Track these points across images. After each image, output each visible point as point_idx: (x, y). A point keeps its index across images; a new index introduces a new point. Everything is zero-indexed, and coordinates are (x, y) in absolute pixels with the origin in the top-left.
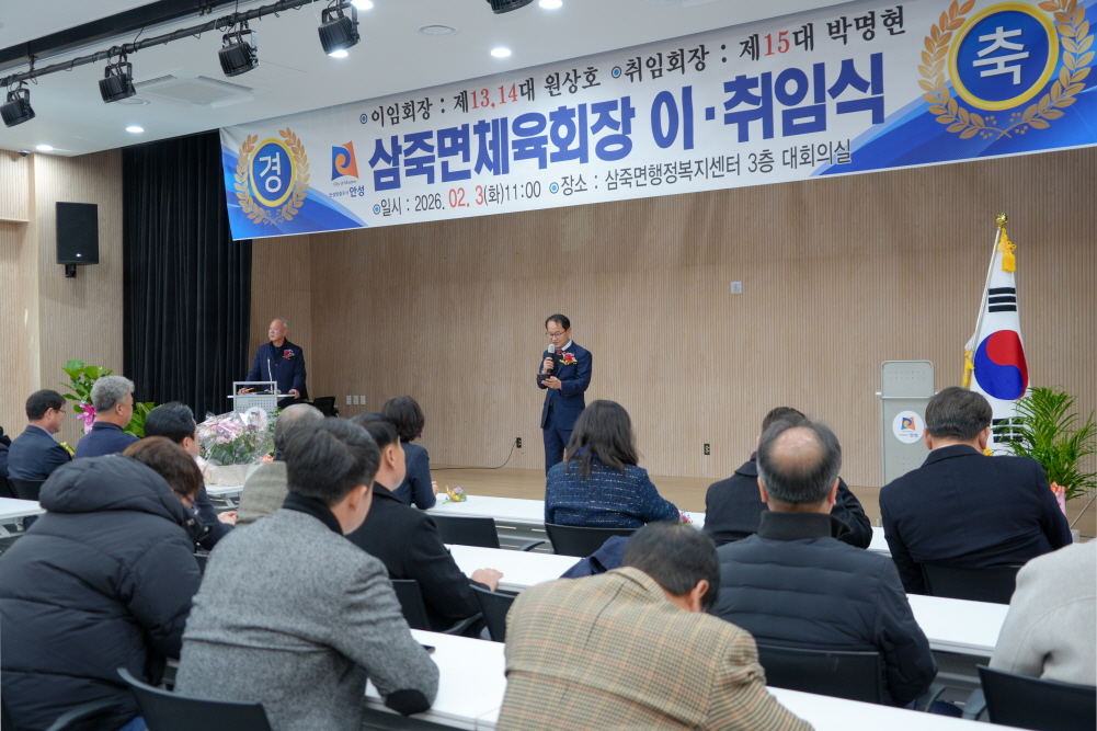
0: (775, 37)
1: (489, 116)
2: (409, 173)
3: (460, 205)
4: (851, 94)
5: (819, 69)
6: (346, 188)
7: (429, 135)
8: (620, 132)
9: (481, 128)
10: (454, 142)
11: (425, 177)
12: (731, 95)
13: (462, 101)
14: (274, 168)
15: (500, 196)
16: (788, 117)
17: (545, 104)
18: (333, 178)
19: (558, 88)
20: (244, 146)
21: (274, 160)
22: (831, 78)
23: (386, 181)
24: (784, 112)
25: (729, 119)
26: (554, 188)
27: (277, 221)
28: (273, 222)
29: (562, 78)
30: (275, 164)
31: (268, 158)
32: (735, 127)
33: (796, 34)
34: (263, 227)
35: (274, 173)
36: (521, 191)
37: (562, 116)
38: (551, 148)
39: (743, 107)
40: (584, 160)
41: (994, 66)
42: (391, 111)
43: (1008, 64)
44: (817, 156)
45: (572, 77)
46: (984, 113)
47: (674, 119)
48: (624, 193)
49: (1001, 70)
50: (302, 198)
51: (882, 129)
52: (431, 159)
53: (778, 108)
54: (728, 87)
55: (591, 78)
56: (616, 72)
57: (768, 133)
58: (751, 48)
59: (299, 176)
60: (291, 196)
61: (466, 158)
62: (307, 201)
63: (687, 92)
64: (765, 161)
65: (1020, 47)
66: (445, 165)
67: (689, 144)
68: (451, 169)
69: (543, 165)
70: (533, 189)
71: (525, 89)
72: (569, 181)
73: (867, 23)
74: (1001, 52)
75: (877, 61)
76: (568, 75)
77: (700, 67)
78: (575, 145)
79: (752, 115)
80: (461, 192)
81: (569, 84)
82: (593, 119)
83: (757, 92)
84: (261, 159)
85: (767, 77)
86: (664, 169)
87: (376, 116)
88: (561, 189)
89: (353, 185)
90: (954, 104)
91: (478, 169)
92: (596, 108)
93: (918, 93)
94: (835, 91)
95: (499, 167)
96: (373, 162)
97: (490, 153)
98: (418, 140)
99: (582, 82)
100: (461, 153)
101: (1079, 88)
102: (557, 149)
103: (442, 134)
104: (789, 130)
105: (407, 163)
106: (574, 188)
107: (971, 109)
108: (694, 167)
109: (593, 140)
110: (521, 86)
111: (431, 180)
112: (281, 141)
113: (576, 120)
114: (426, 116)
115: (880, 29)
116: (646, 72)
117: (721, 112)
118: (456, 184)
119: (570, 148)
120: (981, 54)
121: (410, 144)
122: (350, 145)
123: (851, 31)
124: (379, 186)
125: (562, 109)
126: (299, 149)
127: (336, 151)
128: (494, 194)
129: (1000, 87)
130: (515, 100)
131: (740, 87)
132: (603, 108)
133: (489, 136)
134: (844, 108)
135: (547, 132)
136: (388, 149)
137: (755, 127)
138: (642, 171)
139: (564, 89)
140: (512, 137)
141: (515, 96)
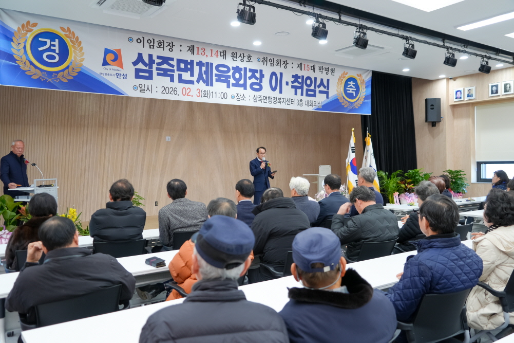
0: (306, 66)
1: (205, 60)
2: (159, 74)
3: (187, 95)
4: (322, 88)
5: (316, 79)
6: (115, 72)
7: (172, 59)
8: (258, 82)
9: (200, 64)
10: (186, 66)
11: (169, 78)
12: (293, 79)
13: (191, 49)
14: (52, 48)
15: (209, 95)
16: (307, 90)
17: (230, 63)
18: (103, 65)
19: (236, 58)
20: (23, 26)
21: (52, 43)
22: (318, 83)
23: (143, 75)
24: (306, 89)
25: (293, 87)
26: (233, 97)
27: (52, 80)
28: (49, 80)
29: (238, 55)
30: (54, 46)
31: (48, 41)
32: (294, 90)
33: (311, 67)
34: (39, 82)
35: (54, 51)
36: (218, 95)
37: (237, 69)
38: (232, 81)
39: (296, 84)
40: (245, 89)
41: (349, 90)
42: (149, 41)
43: (352, 91)
44: (314, 105)
45: (242, 56)
46: (349, 102)
47: (277, 82)
48: (259, 104)
49: (351, 92)
50: (78, 71)
51: (328, 100)
52: (173, 71)
53: (305, 87)
54: (293, 77)
55: (249, 59)
56: (259, 60)
57: (302, 94)
58: (300, 66)
59: (75, 57)
60: (67, 67)
61: (192, 75)
62: (80, 73)
63: (281, 74)
64: (301, 103)
65: (354, 87)
66: (180, 76)
67: (281, 92)
68: (184, 78)
69: (228, 86)
70: (224, 95)
71: (222, 54)
72: (239, 95)
73: (327, 69)
74: (351, 87)
75: (328, 81)
76: (241, 54)
77: (286, 67)
78: (242, 82)
79: (298, 87)
80: (189, 89)
81: (240, 58)
82: (249, 74)
83: (300, 80)
84: (40, 39)
85: (303, 77)
86: (273, 99)
87: (139, 41)
88: (236, 98)
89: (119, 72)
90: (342, 98)
91: (198, 81)
92: (251, 70)
93: (336, 93)
94: (319, 86)
95: (209, 82)
96: (135, 63)
97: (204, 76)
98: (166, 60)
99: (246, 59)
100: (189, 72)
101: (363, 100)
102: (234, 82)
103: (179, 61)
104: (307, 95)
105: (157, 69)
106: (241, 99)
107: (346, 100)
108: (282, 100)
109: (249, 82)
110: (221, 52)
111: (172, 80)
112: (62, 34)
113: (243, 72)
114: (171, 50)
115: (330, 72)
116: (269, 63)
117: (290, 84)
118: (187, 86)
119: (240, 83)
120: (348, 86)
121: (160, 61)
122: (119, 50)
123: (324, 70)
124: (137, 76)
125: (237, 67)
126: (77, 42)
127: (107, 51)
128: (206, 94)
129: (350, 96)
130: (217, 57)
131: (296, 77)
132: (254, 71)
133: (204, 69)
134: (321, 92)
135: (230, 74)
136: (146, 60)
137: (299, 91)
138: (266, 98)
139: (239, 59)
140: (215, 72)
141: (217, 55)
